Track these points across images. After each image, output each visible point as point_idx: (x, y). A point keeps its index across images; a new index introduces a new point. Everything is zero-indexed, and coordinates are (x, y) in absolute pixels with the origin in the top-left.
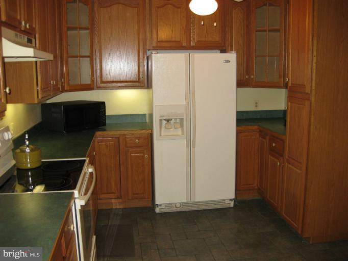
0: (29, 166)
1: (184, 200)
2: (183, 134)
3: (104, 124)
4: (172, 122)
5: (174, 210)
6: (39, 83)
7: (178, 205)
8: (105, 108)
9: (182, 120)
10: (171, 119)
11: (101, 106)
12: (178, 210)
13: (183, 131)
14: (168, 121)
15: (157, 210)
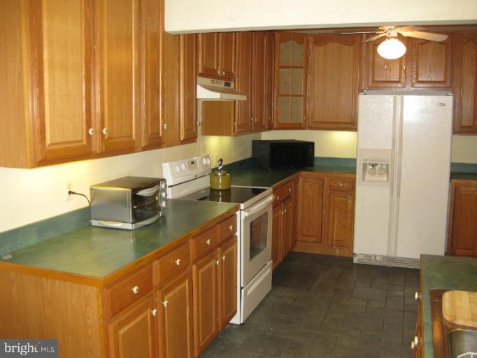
0: (220, 187)
1: (385, 253)
2: (388, 181)
3: (312, 165)
4: (377, 167)
5: (373, 262)
6: (236, 119)
7: (378, 258)
8: (313, 149)
9: (387, 165)
10: (377, 164)
11: (309, 146)
12: (377, 263)
13: (388, 178)
14: (374, 166)
15: (355, 260)
